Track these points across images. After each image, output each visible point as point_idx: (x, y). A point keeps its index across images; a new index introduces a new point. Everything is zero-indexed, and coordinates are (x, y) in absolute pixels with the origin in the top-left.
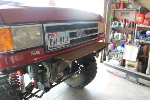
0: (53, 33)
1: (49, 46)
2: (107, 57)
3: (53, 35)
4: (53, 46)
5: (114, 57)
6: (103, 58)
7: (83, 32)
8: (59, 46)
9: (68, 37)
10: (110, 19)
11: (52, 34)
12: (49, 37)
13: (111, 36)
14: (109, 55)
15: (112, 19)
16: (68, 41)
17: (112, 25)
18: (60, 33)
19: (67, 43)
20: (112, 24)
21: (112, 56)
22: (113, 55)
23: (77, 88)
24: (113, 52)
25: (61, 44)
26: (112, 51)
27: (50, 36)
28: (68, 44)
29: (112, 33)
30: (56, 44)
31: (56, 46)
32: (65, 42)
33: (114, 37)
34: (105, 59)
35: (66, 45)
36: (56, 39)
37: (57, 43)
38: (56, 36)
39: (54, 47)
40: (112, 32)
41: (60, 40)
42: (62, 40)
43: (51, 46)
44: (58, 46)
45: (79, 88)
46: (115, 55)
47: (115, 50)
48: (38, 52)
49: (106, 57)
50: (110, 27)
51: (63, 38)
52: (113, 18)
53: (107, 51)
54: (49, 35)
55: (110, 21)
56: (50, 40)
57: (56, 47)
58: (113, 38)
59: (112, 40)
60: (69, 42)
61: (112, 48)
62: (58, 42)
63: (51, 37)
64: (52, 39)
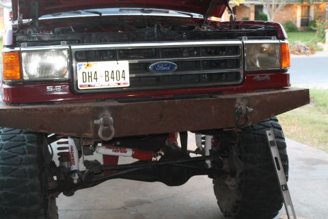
0: (90, 63)
1: (80, 82)
3: (88, 66)
4: (87, 83)
8: (101, 84)
9: (124, 71)
11: (86, 63)
12: (80, 68)
16: (124, 77)
19: (122, 81)
25: (106, 81)
27: (83, 67)
28: (124, 84)
30: (94, 81)
31: (95, 84)
32: (115, 79)
35: (119, 84)
36: (96, 72)
37: (96, 79)
38: (96, 67)
39: (89, 86)
41: (103, 74)
42: (110, 76)
43: (84, 82)
44: (99, 84)
48: (58, 89)
51: (113, 71)
56: (83, 72)
57: (94, 86)
60: (127, 80)
62: (98, 77)
63: (86, 68)
64: (86, 71)
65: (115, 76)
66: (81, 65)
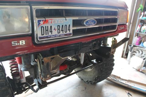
0: (46, 19)
1: (40, 35)
2: (130, 52)
3: (46, 22)
4: (45, 35)
5: (137, 54)
6: (125, 52)
7: (93, 21)
8: (55, 36)
9: (69, 25)
10: (140, 9)
11: (44, 19)
12: (39, 24)
13: (137, 29)
14: (132, 51)
15: (141, 9)
16: (70, 30)
17: (140, 16)
18: (57, 19)
19: (68, 32)
20: (141, 14)
21: (135, 52)
22: (137, 52)
23: (88, 83)
24: (137, 48)
25: (58, 33)
26: (136, 46)
27: (42, 22)
28: (70, 34)
29: (140, 26)
30: (50, 34)
31: (51, 36)
32: (64, 31)
33: (142, 31)
34: (127, 55)
35: (66, 35)
36: (51, 27)
37: (51, 32)
38: (51, 22)
39: (47, 37)
40: (140, 24)
41: (56, 28)
42: (61, 29)
43: (42, 35)
44: (53, 36)
45: (90, 83)
46: (139, 51)
47: (141, 45)
48: (22, 42)
49: (128, 52)
50: (138, 19)
51: (63, 26)
52: (143, 8)
53: (130, 46)
54: (39, 21)
55: (139, 11)
56: (42, 27)
57: (50, 38)
58: (140, 31)
59: (138, 33)
60: (71, 32)
61: (137, 42)
62: (53, 30)
63: (44, 23)
64: (44, 26)
65: (64, 29)
66: (40, 21)
